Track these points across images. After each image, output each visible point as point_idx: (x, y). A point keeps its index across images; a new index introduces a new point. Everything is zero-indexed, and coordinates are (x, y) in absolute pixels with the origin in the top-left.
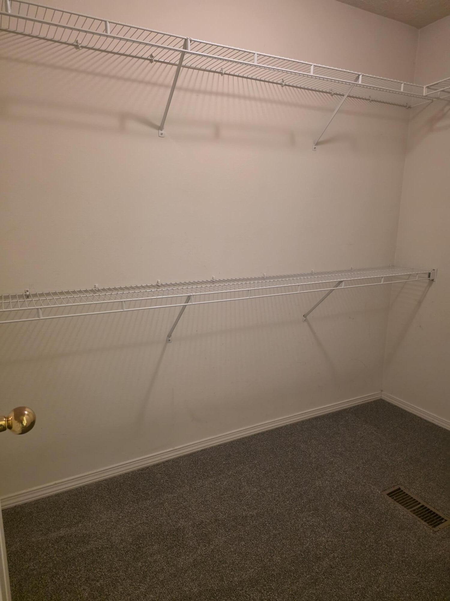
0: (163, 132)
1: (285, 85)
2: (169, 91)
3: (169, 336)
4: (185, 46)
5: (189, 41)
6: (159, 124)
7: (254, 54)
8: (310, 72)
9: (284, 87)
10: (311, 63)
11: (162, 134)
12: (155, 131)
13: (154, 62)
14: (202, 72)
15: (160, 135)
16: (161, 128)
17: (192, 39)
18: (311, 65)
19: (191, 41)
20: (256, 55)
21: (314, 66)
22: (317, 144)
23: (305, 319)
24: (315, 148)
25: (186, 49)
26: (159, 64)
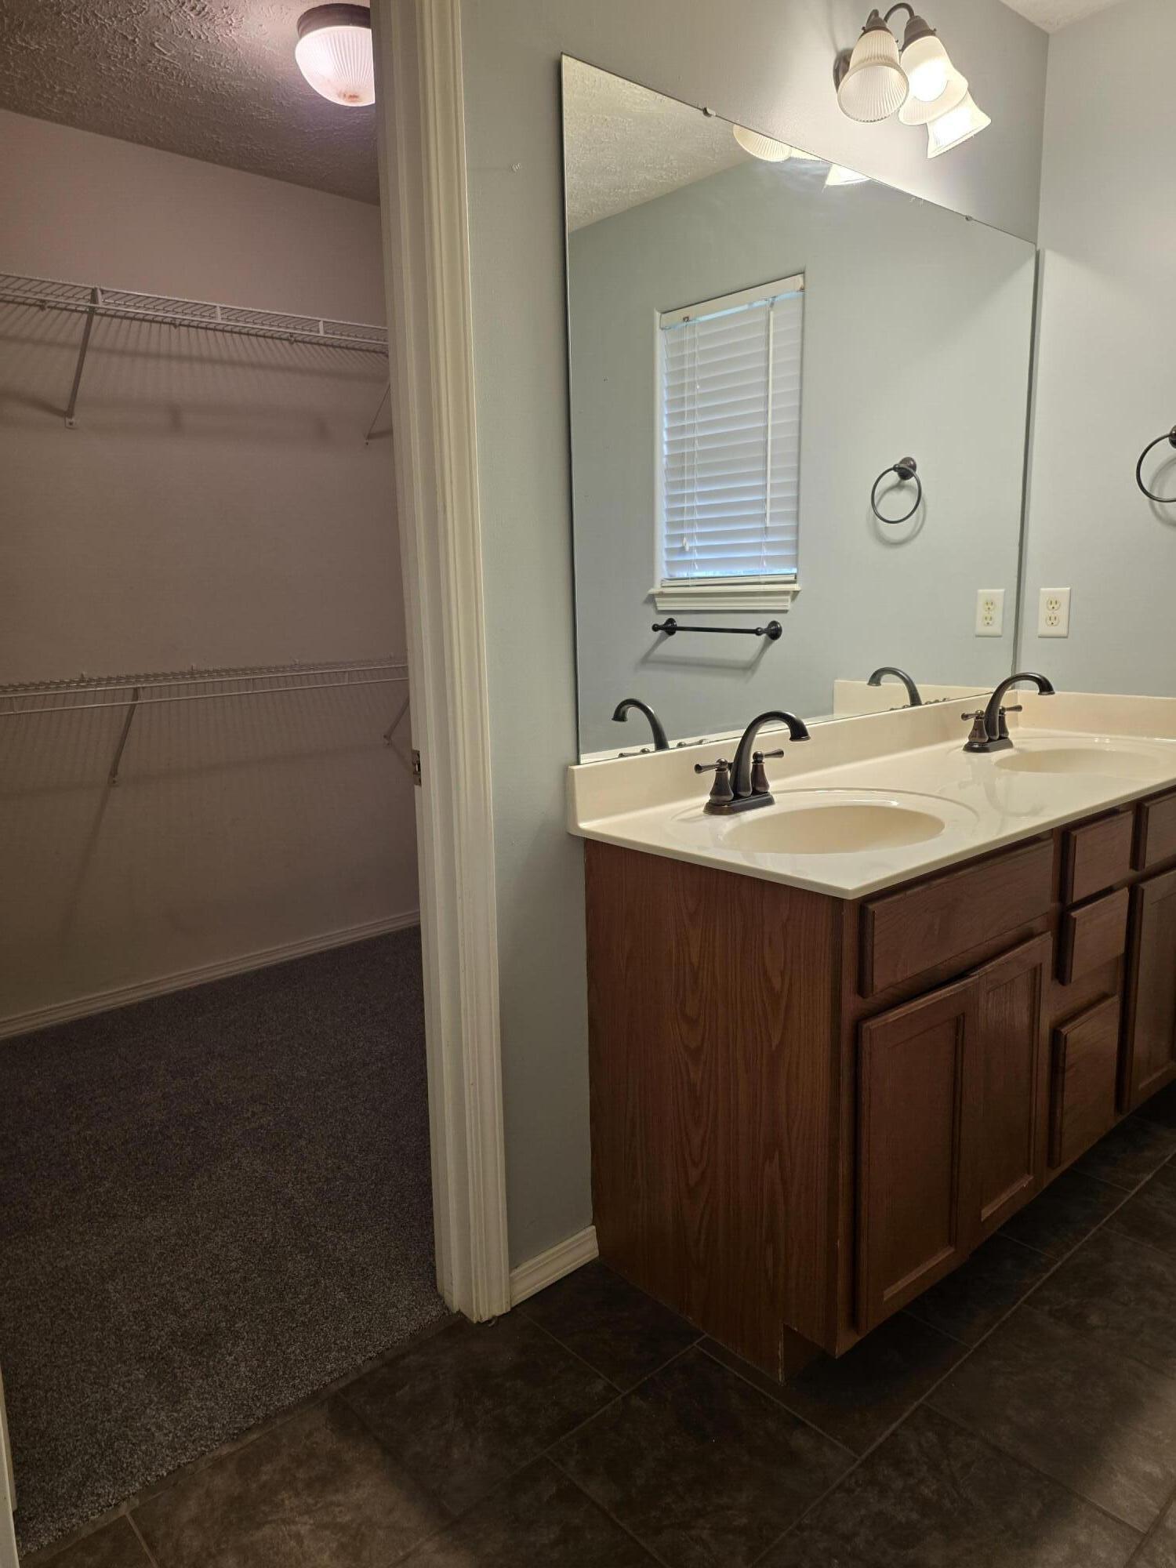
0: (73, 420)
1: (296, 341)
2: (77, 355)
3: (114, 773)
4: (94, 300)
5: (99, 292)
6: (64, 407)
7: (215, 307)
8: (318, 332)
9: (295, 344)
10: (317, 318)
11: (71, 424)
12: (60, 420)
13: (48, 310)
14: (138, 323)
15: (68, 425)
16: (69, 413)
17: (105, 288)
18: (319, 321)
19: (103, 292)
20: (218, 309)
21: (324, 322)
22: (370, 436)
23: (387, 742)
24: (367, 444)
25: (95, 303)
26: (56, 312)
